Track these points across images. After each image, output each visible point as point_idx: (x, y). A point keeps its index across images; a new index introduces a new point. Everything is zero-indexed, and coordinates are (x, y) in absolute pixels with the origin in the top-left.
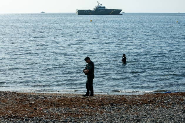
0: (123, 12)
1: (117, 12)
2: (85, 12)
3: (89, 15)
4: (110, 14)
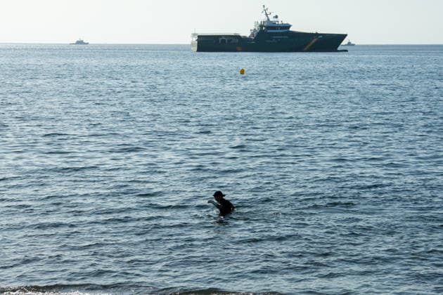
0: (349, 44)
1: (330, 43)
2: (223, 40)
3: (235, 50)
4: (306, 49)
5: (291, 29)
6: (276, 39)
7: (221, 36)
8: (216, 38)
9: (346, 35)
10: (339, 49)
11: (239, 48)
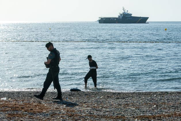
1: (143, 20)
4: (137, 22)
5: (132, 15)
6: (128, 19)
7: (111, 18)
8: (110, 18)
9: (148, 18)
10: (146, 22)
11: (117, 22)
